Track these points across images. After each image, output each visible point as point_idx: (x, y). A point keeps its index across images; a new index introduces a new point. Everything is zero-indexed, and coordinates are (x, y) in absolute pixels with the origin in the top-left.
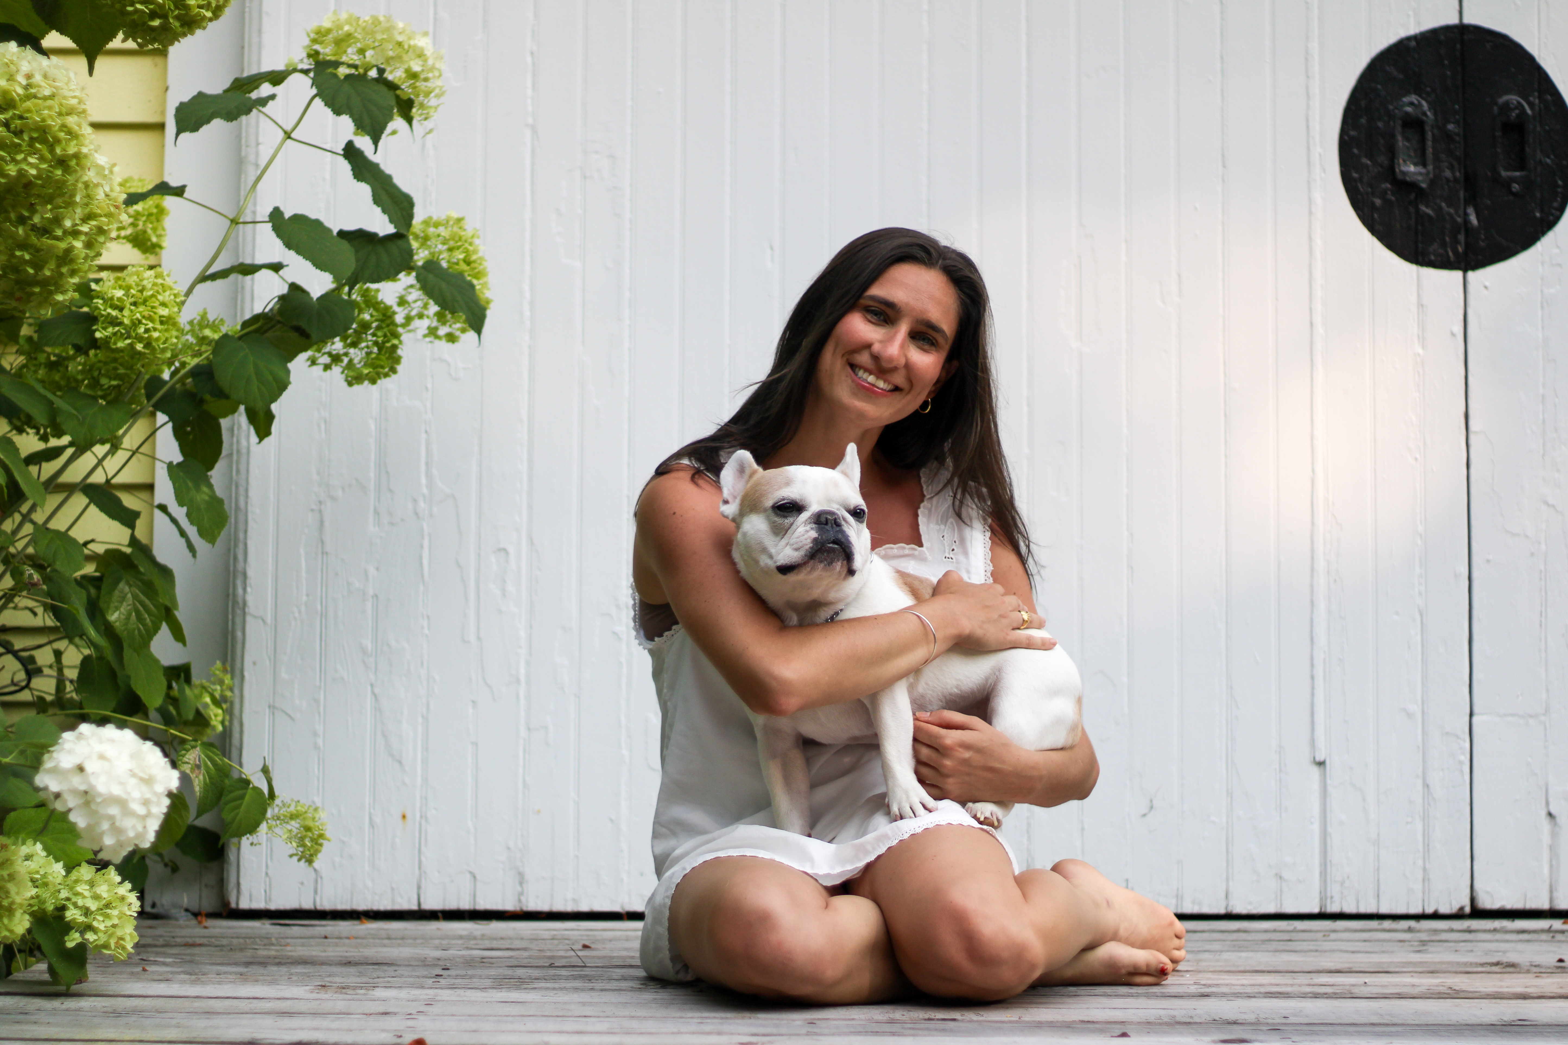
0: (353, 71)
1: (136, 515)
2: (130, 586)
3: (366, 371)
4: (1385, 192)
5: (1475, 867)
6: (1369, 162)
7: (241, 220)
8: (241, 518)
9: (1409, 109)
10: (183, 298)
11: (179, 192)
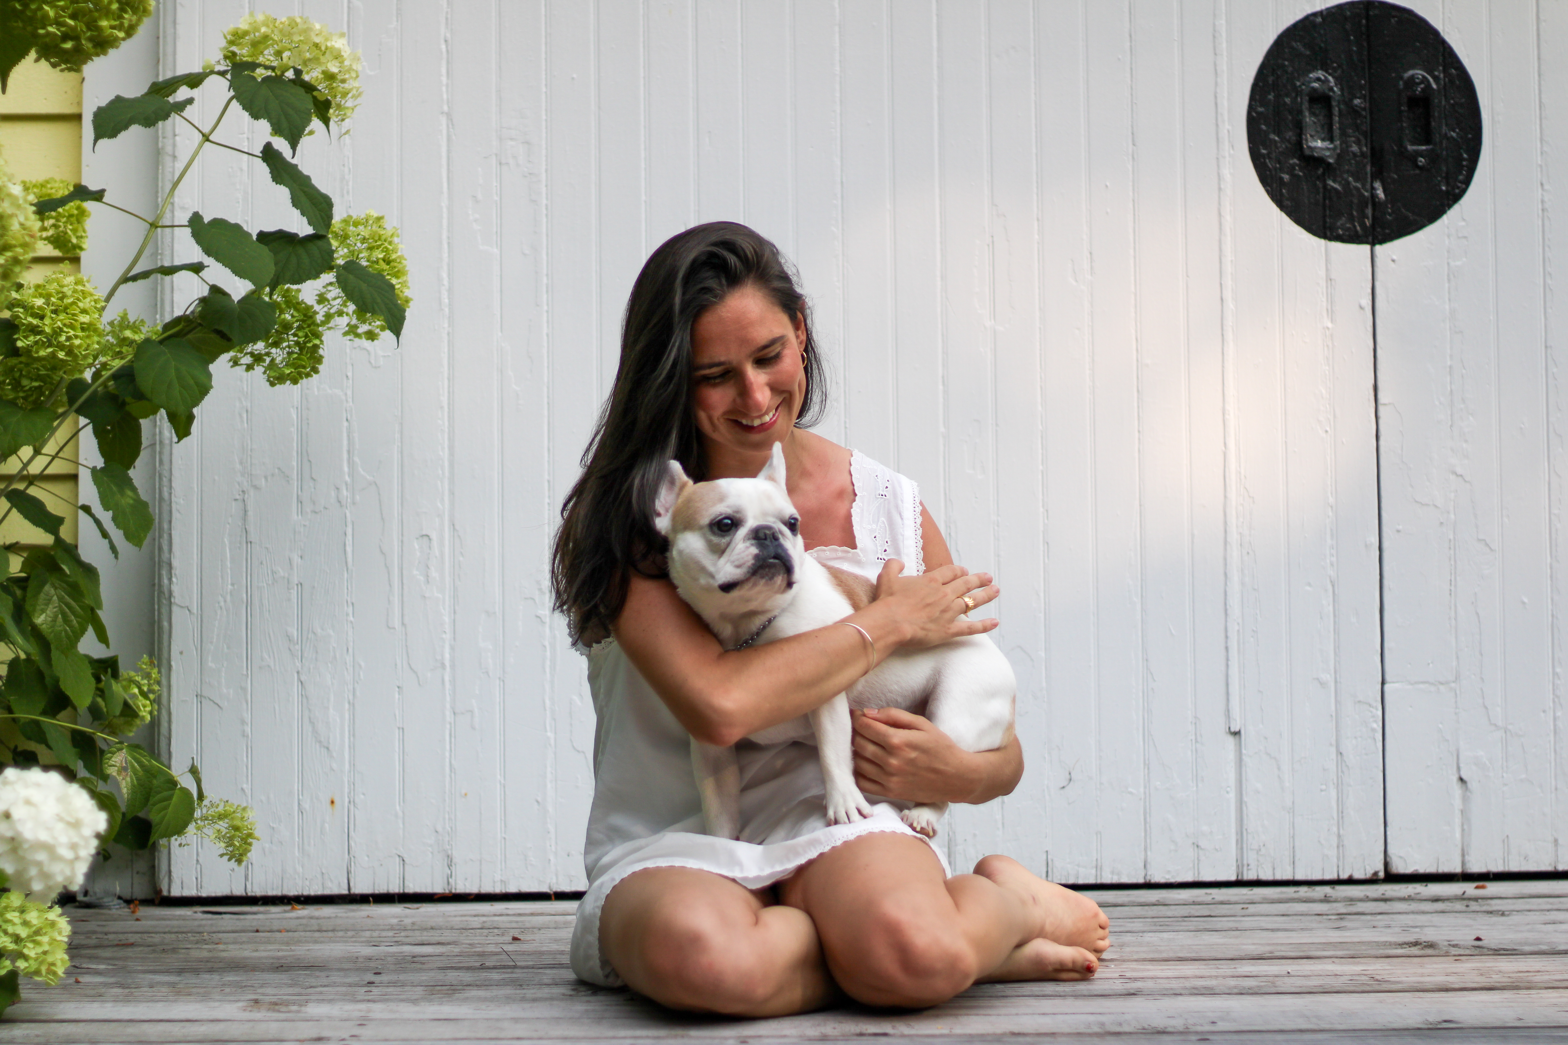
0: (269, 73)
1: (60, 521)
2: (56, 588)
3: (288, 372)
4: (1293, 167)
5: (1388, 833)
6: (1277, 138)
7: (160, 224)
8: (165, 508)
9: (1316, 85)
10: (103, 304)
11: (98, 196)
